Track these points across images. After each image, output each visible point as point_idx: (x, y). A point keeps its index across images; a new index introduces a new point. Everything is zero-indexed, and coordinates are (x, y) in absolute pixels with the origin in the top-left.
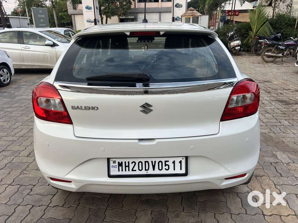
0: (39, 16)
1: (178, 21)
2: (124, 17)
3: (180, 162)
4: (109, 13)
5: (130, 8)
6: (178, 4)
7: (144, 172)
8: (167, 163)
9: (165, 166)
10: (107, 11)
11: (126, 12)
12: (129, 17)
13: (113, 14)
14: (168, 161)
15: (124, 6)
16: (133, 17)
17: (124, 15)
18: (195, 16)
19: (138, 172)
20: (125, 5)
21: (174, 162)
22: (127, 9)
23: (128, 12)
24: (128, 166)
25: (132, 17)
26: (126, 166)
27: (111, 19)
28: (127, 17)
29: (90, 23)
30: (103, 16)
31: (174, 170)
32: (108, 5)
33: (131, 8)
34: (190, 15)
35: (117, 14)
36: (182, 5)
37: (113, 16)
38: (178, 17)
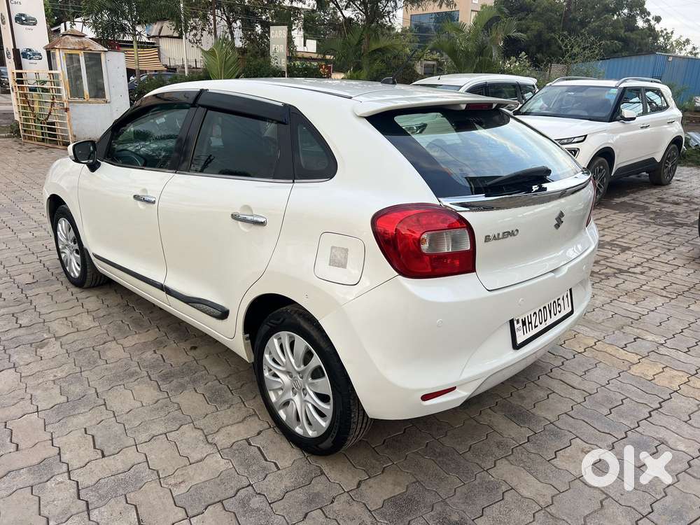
1: (32, 61)
6: (23, 15)
18: (91, 50)
26: (529, 323)
34: (77, 47)
36: (34, 19)
38: (30, 50)
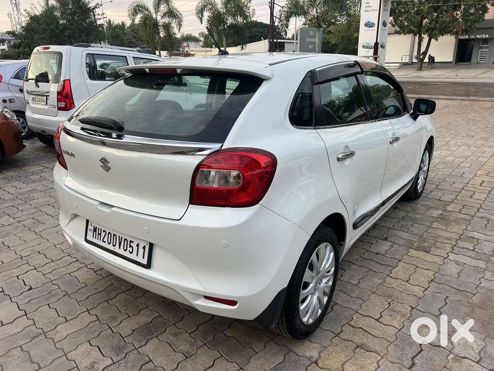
0: (308, 40)
2: (467, 37)
3: (144, 248)
4: (435, 29)
5: (481, 18)
7: (110, 247)
8: (132, 244)
9: (130, 247)
10: (432, 26)
11: (470, 26)
12: (478, 36)
13: (443, 31)
14: (133, 242)
15: (469, 17)
16: (487, 36)
17: (465, 33)
19: (106, 245)
20: (472, 14)
21: (138, 245)
22: (474, 21)
23: (475, 27)
24: (100, 234)
25: (484, 36)
26: (99, 234)
27: (437, 40)
28: (473, 37)
29: (367, 50)
30: (423, 35)
31: (137, 255)
32: (437, 17)
33: (483, 20)
35: (450, 32)
37: (443, 35)
